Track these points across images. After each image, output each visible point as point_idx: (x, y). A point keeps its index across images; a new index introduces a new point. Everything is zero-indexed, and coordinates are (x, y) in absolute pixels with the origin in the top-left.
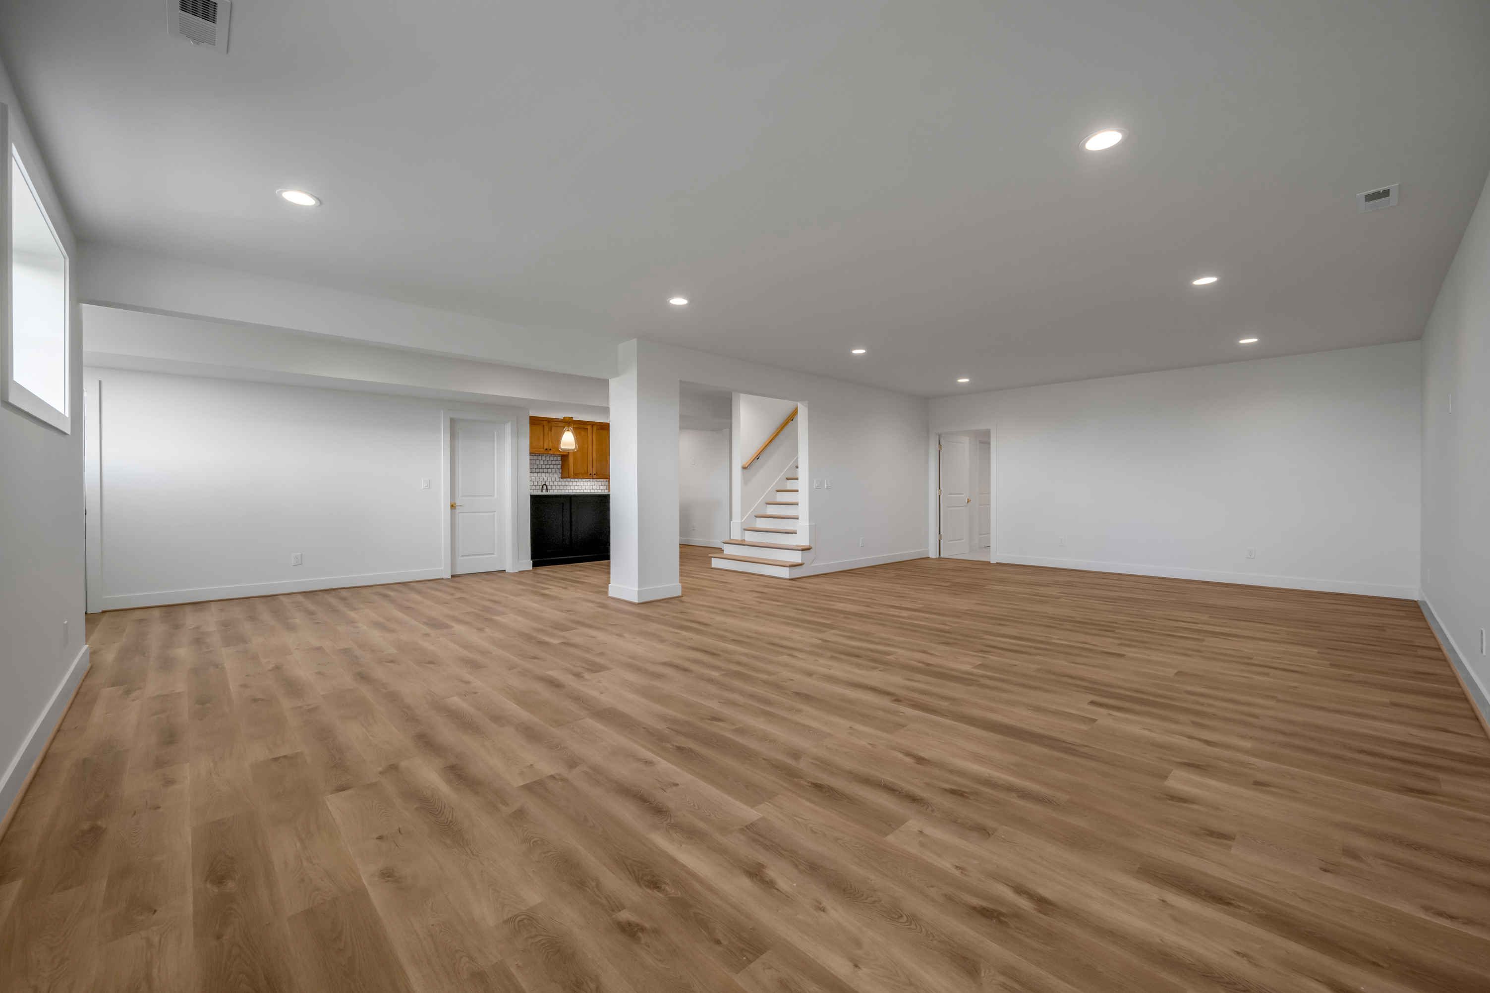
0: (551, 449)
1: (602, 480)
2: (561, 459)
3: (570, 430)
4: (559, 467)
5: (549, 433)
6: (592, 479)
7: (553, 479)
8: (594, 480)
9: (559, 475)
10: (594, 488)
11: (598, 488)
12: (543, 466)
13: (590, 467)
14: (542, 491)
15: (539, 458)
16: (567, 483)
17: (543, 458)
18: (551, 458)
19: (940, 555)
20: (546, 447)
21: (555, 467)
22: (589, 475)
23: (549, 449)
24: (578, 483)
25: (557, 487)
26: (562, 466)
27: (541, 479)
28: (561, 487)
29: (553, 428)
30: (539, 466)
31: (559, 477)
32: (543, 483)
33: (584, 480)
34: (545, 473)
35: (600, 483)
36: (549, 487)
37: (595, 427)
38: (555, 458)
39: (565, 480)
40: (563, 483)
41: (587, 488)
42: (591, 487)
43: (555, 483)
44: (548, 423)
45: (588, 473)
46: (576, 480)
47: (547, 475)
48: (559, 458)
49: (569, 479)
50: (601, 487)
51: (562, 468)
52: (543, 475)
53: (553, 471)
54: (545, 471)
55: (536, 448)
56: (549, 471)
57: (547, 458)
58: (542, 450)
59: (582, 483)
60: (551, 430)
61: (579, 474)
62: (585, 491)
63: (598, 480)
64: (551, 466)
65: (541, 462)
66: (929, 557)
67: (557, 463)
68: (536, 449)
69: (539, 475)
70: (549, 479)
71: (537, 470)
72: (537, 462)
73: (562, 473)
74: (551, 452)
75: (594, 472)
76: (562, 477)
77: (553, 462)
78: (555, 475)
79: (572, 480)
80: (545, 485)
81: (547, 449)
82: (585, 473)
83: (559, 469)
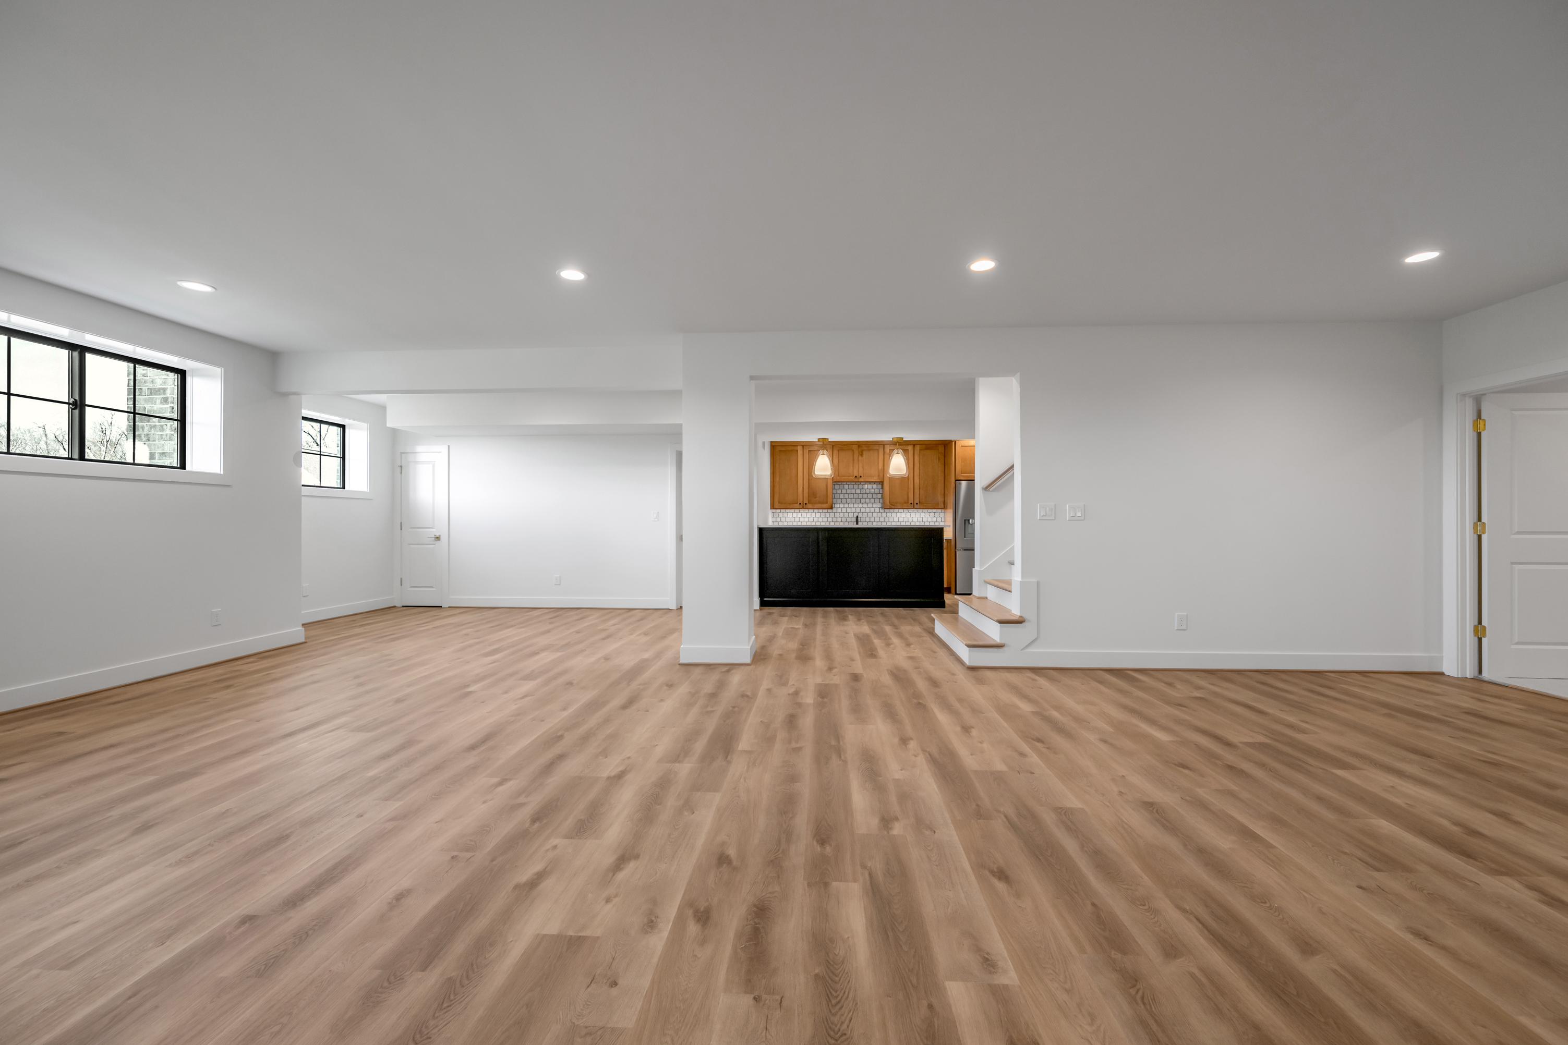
0: (861, 477)
2: (881, 487)
3: (825, 453)
4: (880, 496)
5: (860, 458)
7: (872, 510)
9: (879, 505)
10: (925, 520)
12: (860, 496)
13: (911, 496)
14: (857, 524)
15: (856, 486)
16: (889, 515)
18: (871, 487)
19: (1480, 672)
20: (856, 474)
21: (874, 496)
22: (909, 505)
23: (859, 477)
24: (903, 515)
25: (877, 519)
26: (883, 495)
28: (882, 519)
29: (865, 453)
30: (856, 496)
31: (880, 508)
32: (856, 514)
34: (863, 503)
35: (932, 515)
37: (918, 448)
38: (875, 486)
39: (887, 510)
40: (884, 515)
43: (875, 515)
44: (859, 446)
45: (908, 502)
47: (865, 505)
48: (879, 486)
49: (891, 510)
50: (935, 519)
51: (883, 497)
52: (861, 505)
53: (872, 500)
54: (863, 501)
55: (844, 476)
56: (868, 501)
57: (861, 486)
58: (852, 477)
59: (908, 515)
60: (862, 455)
61: (896, 503)
64: (870, 496)
65: (858, 491)
66: (1442, 674)
67: (877, 491)
68: (843, 478)
69: (856, 505)
70: (864, 510)
71: (853, 501)
72: (853, 491)
73: (883, 505)
74: (861, 480)
75: (916, 501)
76: (883, 508)
77: (872, 491)
78: (875, 505)
79: (896, 510)
81: (856, 477)
82: (905, 503)
83: (879, 498)
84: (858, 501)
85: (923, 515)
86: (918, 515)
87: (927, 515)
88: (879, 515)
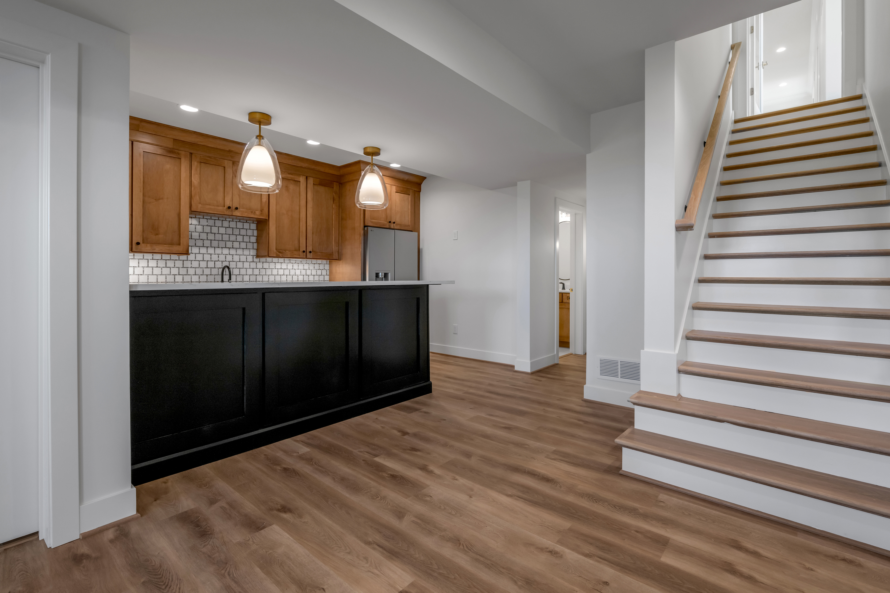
0: (237, 208)
1: (319, 261)
2: (257, 227)
4: (253, 239)
6: (305, 260)
7: (243, 258)
8: (309, 261)
9: (253, 252)
10: (309, 272)
11: (314, 272)
12: (226, 237)
13: (303, 241)
15: (218, 223)
16: (266, 265)
17: (226, 224)
18: (240, 225)
20: (228, 203)
21: (246, 239)
22: (301, 253)
23: (234, 208)
24: (284, 266)
25: (250, 272)
26: (259, 238)
27: (222, 258)
28: (256, 272)
30: (218, 237)
31: (253, 256)
32: (226, 264)
33: (293, 260)
34: (229, 248)
35: (317, 266)
36: (235, 272)
38: (246, 226)
39: (263, 259)
40: (260, 265)
41: (298, 272)
42: (304, 272)
43: (246, 265)
45: (299, 251)
46: (281, 260)
47: (233, 252)
48: (254, 226)
49: (269, 259)
50: (319, 272)
51: (258, 241)
52: (226, 251)
53: (243, 245)
54: (229, 244)
55: (209, 205)
56: (236, 245)
57: (233, 224)
58: (221, 208)
59: (290, 266)
61: (285, 250)
62: (295, 279)
63: (314, 261)
64: (240, 238)
65: (222, 230)
67: (250, 233)
68: (208, 207)
69: (218, 251)
70: (236, 258)
71: (215, 243)
72: (215, 230)
73: (257, 250)
74: (237, 213)
75: (310, 249)
76: (258, 256)
77: (243, 232)
78: (246, 252)
79: (275, 260)
80: (228, 268)
81: (229, 208)
82: (296, 250)
83: (253, 243)
84: (222, 244)
85: (306, 266)
86: (301, 266)
87: (311, 267)
88: (253, 265)
